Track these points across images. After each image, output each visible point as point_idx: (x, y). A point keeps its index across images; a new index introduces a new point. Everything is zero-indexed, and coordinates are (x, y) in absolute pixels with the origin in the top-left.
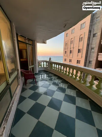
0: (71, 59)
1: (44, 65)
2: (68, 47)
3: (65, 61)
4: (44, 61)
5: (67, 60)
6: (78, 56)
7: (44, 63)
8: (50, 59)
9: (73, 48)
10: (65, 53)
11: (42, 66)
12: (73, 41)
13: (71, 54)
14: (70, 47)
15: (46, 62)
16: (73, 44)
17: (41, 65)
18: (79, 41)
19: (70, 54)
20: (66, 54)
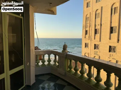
0: (96, 43)
1: (49, 61)
2: (90, 23)
3: (86, 47)
4: (49, 53)
5: (89, 46)
6: (110, 39)
7: (49, 57)
8: (65, 47)
9: (101, 25)
10: (86, 34)
11: (46, 63)
12: (99, 13)
13: (98, 35)
14: (94, 24)
15: (56, 54)
16: (99, 19)
17: (43, 61)
18: (111, 14)
19: (95, 36)
20: (87, 36)
